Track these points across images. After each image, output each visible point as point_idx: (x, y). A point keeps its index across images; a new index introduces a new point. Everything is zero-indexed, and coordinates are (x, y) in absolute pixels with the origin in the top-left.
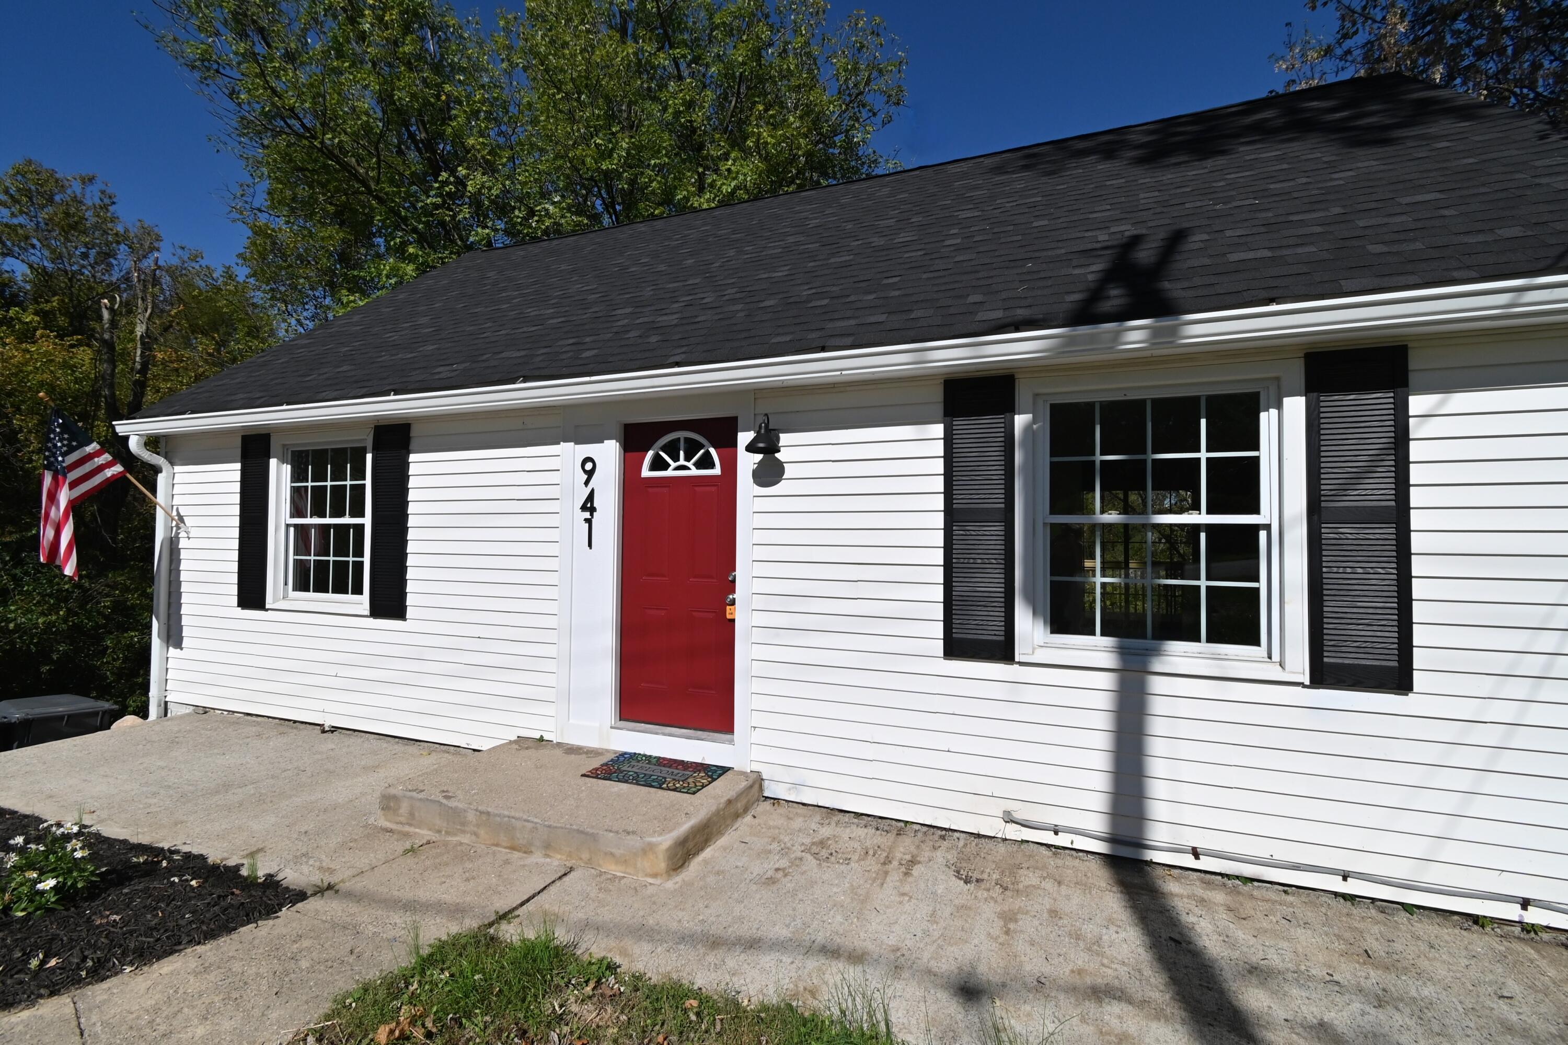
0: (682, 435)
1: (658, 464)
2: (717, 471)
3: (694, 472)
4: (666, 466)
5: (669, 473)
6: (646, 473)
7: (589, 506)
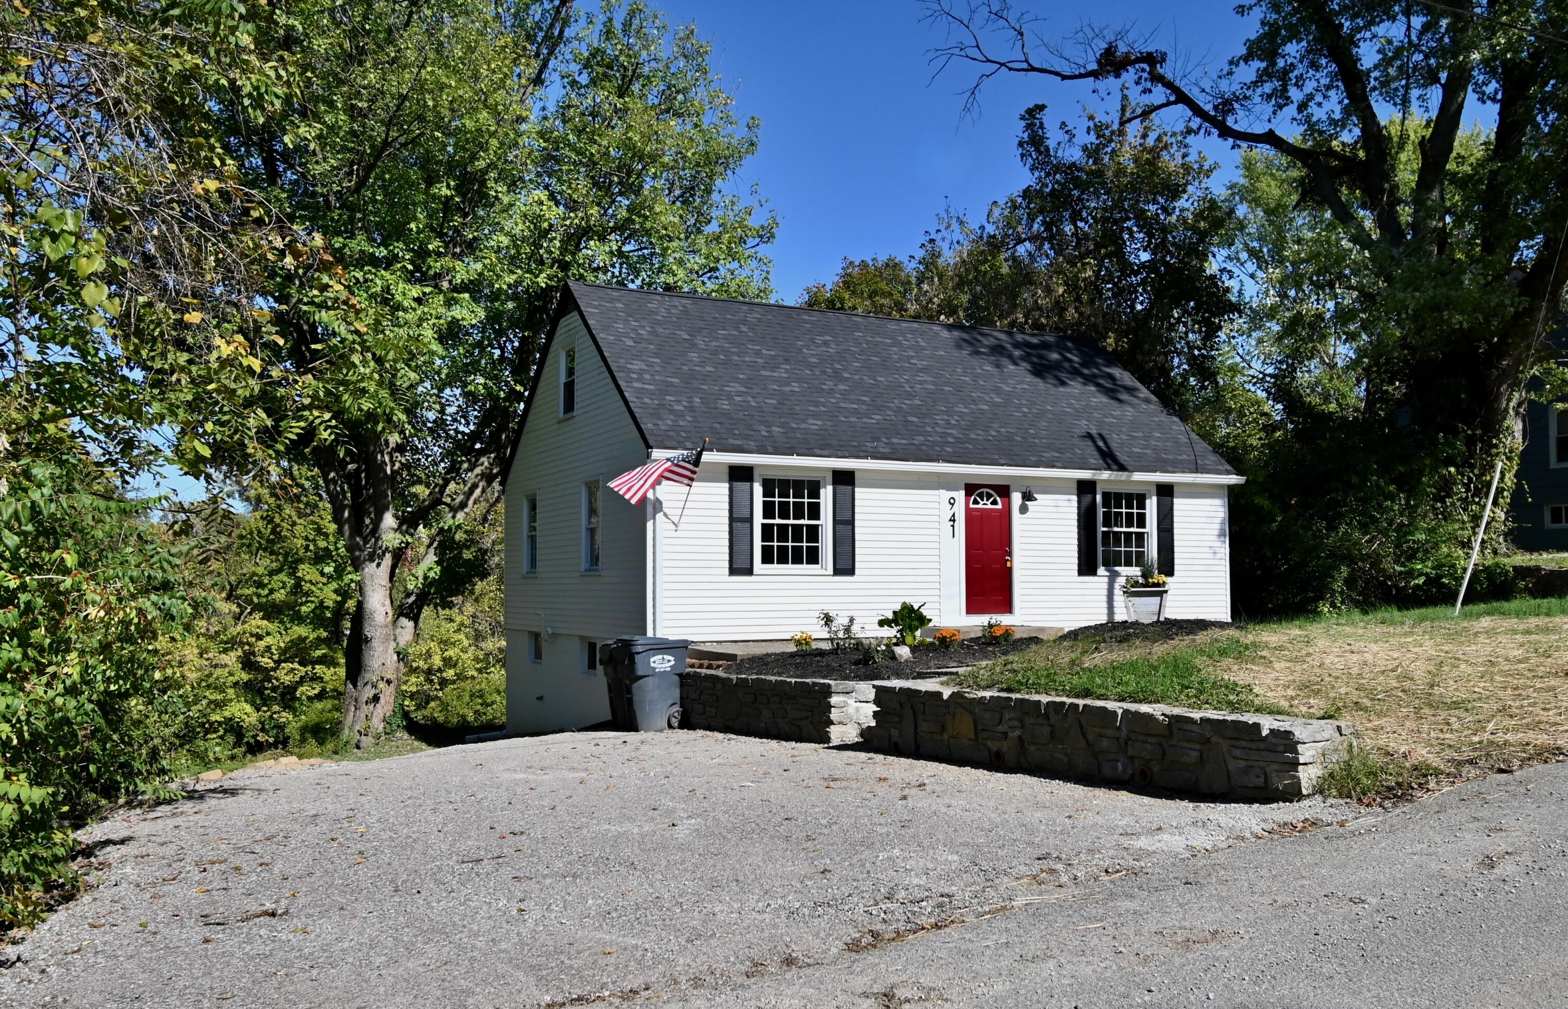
0: (985, 490)
1: (976, 502)
2: (999, 506)
3: (990, 506)
4: (978, 503)
5: (980, 506)
6: (972, 506)
7: (953, 520)
